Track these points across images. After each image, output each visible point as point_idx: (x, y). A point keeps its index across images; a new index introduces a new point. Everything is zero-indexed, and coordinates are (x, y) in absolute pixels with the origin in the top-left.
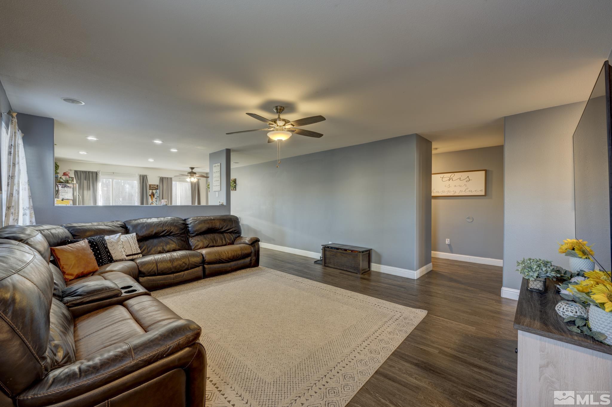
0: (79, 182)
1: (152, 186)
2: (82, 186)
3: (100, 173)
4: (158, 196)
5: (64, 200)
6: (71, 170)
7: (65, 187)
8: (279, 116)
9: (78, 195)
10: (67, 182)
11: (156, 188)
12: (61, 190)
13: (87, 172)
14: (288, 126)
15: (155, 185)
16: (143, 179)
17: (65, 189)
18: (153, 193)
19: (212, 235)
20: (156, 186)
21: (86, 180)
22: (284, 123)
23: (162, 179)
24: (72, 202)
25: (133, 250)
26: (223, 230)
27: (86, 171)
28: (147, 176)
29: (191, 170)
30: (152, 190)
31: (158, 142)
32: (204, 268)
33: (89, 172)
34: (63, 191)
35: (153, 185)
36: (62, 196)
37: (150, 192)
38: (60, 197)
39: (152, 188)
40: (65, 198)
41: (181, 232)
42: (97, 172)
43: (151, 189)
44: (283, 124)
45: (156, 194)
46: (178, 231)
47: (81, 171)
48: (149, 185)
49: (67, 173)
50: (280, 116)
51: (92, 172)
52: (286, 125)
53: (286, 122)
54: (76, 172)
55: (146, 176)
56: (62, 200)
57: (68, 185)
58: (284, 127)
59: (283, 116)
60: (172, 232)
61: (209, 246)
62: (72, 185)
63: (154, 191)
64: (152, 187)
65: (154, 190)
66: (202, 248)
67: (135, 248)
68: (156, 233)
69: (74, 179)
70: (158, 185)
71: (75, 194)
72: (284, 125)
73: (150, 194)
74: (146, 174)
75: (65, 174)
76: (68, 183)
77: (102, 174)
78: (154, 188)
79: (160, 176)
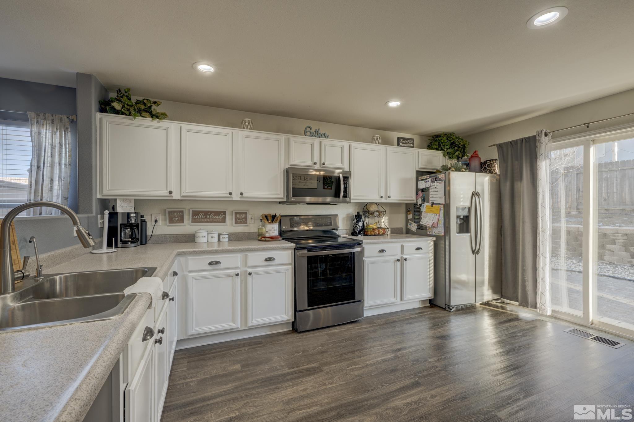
7: (436, 179)
12: (431, 187)
21: (517, 160)
24: (443, 208)
36: (432, 197)
40: (434, 202)
42: (536, 136)
47: (507, 143)
51: (528, 139)
56: (432, 206)
57: (439, 176)
77: (553, 137)
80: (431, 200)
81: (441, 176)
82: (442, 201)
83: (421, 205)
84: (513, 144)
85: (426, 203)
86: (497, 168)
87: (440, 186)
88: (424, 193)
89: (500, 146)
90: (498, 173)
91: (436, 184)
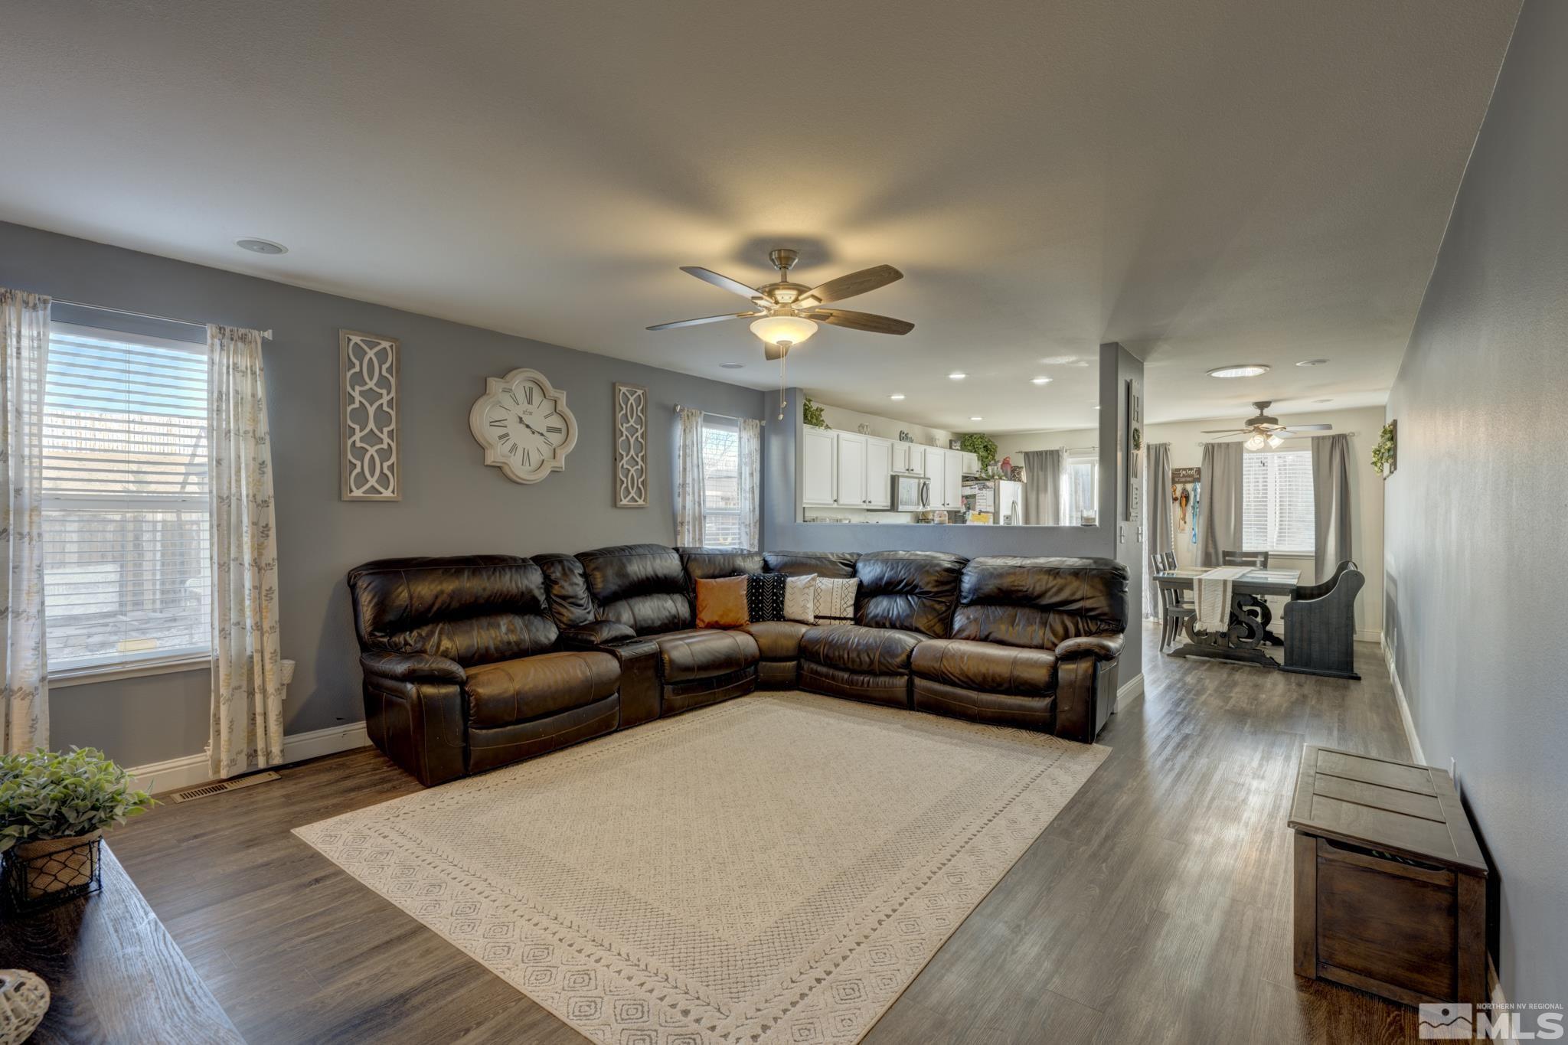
1: (1184, 472)
3: (1069, 451)
4: (1198, 499)
6: (1020, 453)
7: (984, 486)
8: (784, 276)
11: (1195, 476)
14: (808, 303)
15: (1191, 469)
17: (983, 493)
18: (1185, 493)
19: (1010, 608)
20: (1192, 472)
21: (1041, 469)
22: (793, 293)
23: (1210, 451)
25: (833, 609)
26: (1046, 601)
27: (1042, 451)
28: (1168, 446)
30: (1184, 483)
31: (957, 376)
32: (910, 684)
33: (1046, 452)
34: (981, 496)
35: (1185, 469)
36: (980, 505)
37: (1179, 488)
39: (1183, 479)
40: (984, 511)
41: (935, 589)
42: (1059, 450)
43: (1181, 482)
44: (793, 298)
45: (1193, 494)
46: (930, 585)
47: (1033, 453)
48: (1174, 470)
49: (1007, 459)
50: (786, 275)
51: (1051, 452)
52: (800, 298)
53: (801, 289)
55: (1165, 446)
56: (979, 514)
58: (794, 306)
59: (794, 277)
60: (916, 587)
61: (991, 638)
63: (1189, 487)
64: (1184, 476)
65: (1189, 482)
66: (972, 637)
67: (838, 606)
68: (889, 583)
69: (1023, 470)
70: (1199, 468)
72: (796, 300)
73: (1178, 494)
74: (1162, 441)
75: (1005, 462)
77: (1070, 454)
78: (1188, 479)
79: (1204, 442)
80: (978, 508)
81: (990, 484)
82: (992, 509)
83: (965, 513)
84: (1039, 454)
85: (971, 511)
86: (1024, 477)
87: (989, 494)
88: (969, 501)
89: (1027, 454)
90: (1025, 481)
91: (984, 491)
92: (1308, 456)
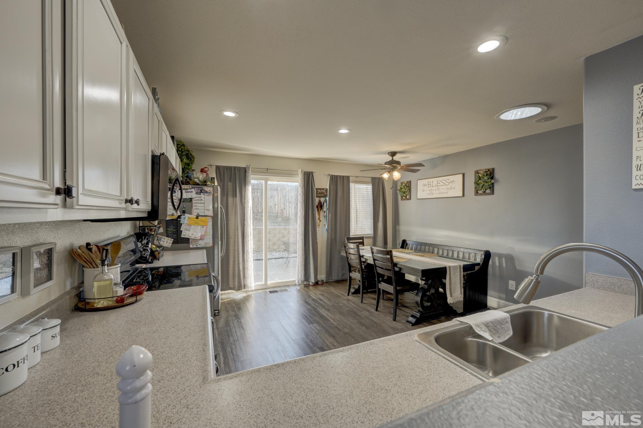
0: (222, 184)
1: (320, 191)
2: (226, 193)
3: (251, 169)
4: (328, 207)
5: (199, 217)
6: (211, 166)
7: (201, 191)
9: (221, 207)
10: (205, 183)
11: (325, 193)
12: (195, 199)
13: (233, 169)
15: (323, 189)
16: (308, 178)
17: (200, 197)
18: (320, 203)
20: (324, 191)
21: (230, 182)
23: (334, 179)
24: (211, 220)
27: (231, 167)
28: (314, 174)
29: (390, 158)
30: (320, 197)
33: (235, 168)
34: (198, 200)
35: (320, 189)
36: (197, 209)
37: (317, 200)
38: (194, 211)
39: (320, 195)
40: (201, 214)
42: (245, 168)
45: (325, 204)
47: (224, 167)
48: (317, 189)
49: (205, 169)
51: (239, 168)
54: (218, 168)
55: (312, 173)
56: (197, 218)
57: (206, 188)
62: (212, 188)
63: (322, 200)
64: (320, 193)
65: (322, 197)
69: (216, 180)
70: (327, 189)
71: (216, 206)
73: (317, 204)
74: (311, 170)
75: (202, 171)
76: (206, 185)
78: (322, 195)
79: (331, 174)
81: (208, 189)
82: (210, 213)
83: (180, 217)
84: (228, 168)
85: (187, 215)
87: (208, 198)
88: (185, 204)
92: (370, 187)
